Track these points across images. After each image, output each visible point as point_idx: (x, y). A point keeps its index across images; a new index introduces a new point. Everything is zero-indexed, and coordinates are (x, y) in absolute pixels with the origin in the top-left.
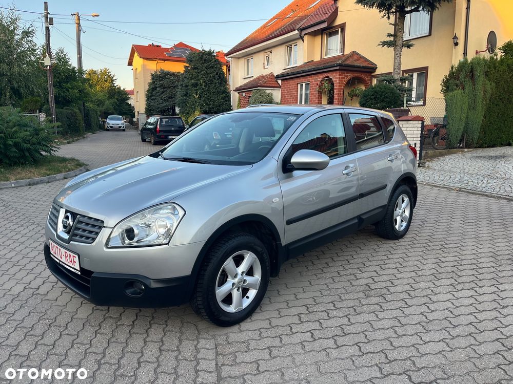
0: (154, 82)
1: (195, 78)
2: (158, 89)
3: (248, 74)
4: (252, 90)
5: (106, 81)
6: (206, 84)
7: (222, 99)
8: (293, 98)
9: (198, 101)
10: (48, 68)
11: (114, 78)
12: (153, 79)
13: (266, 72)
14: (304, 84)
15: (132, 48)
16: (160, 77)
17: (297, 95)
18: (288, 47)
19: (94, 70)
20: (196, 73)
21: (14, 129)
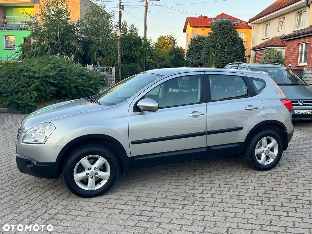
0: (192, 44)
1: (214, 41)
2: (194, 49)
3: (266, 36)
4: (264, 49)
5: (170, 44)
6: (222, 45)
7: (233, 56)
8: (295, 55)
9: (215, 59)
10: (119, 38)
11: (176, 41)
12: (191, 42)
13: (279, 34)
14: (304, 44)
15: (187, 20)
16: (196, 40)
17: (298, 53)
18: (298, 13)
19: (163, 36)
20: (215, 37)
21: (75, 78)
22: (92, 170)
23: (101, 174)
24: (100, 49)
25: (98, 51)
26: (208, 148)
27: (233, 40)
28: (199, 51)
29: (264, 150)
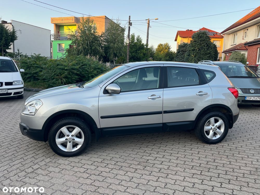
0: (179, 49)
1: (194, 46)
2: (180, 52)
3: (234, 43)
4: (232, 52)
5: (166, 49)
6: (200, 49)
8: (254, 57)
9: (194, 58)
10: (128, 44)
11: (170, 47)
12: (179, 47)
13: (244, 42)
15: (177, 32)
16: (182, 46)
17: (257, 55)
18: (258, 26)
19: (162, 44)
20: (195, 44)
21: (92, 70)
22: (70, 136)
23: (77, 140)
24: (115, 52)
25: (114, 53)
26: (164, 124)
27: (208, 45)
28: (184, 53)
29: (212, 128)
